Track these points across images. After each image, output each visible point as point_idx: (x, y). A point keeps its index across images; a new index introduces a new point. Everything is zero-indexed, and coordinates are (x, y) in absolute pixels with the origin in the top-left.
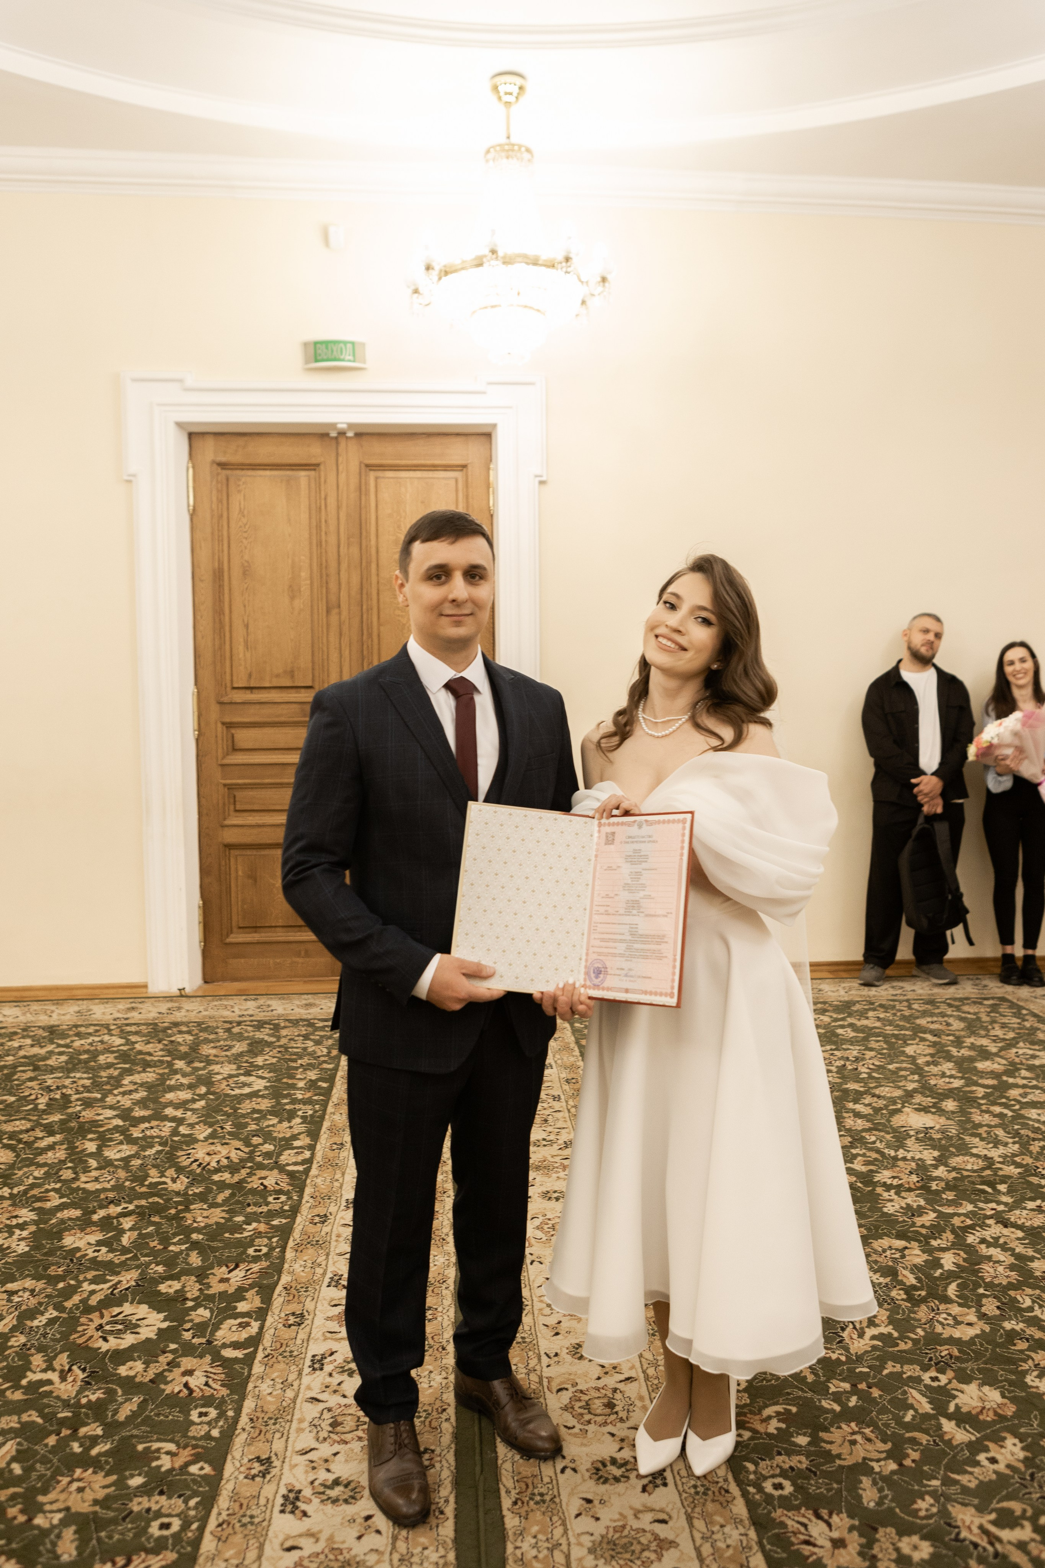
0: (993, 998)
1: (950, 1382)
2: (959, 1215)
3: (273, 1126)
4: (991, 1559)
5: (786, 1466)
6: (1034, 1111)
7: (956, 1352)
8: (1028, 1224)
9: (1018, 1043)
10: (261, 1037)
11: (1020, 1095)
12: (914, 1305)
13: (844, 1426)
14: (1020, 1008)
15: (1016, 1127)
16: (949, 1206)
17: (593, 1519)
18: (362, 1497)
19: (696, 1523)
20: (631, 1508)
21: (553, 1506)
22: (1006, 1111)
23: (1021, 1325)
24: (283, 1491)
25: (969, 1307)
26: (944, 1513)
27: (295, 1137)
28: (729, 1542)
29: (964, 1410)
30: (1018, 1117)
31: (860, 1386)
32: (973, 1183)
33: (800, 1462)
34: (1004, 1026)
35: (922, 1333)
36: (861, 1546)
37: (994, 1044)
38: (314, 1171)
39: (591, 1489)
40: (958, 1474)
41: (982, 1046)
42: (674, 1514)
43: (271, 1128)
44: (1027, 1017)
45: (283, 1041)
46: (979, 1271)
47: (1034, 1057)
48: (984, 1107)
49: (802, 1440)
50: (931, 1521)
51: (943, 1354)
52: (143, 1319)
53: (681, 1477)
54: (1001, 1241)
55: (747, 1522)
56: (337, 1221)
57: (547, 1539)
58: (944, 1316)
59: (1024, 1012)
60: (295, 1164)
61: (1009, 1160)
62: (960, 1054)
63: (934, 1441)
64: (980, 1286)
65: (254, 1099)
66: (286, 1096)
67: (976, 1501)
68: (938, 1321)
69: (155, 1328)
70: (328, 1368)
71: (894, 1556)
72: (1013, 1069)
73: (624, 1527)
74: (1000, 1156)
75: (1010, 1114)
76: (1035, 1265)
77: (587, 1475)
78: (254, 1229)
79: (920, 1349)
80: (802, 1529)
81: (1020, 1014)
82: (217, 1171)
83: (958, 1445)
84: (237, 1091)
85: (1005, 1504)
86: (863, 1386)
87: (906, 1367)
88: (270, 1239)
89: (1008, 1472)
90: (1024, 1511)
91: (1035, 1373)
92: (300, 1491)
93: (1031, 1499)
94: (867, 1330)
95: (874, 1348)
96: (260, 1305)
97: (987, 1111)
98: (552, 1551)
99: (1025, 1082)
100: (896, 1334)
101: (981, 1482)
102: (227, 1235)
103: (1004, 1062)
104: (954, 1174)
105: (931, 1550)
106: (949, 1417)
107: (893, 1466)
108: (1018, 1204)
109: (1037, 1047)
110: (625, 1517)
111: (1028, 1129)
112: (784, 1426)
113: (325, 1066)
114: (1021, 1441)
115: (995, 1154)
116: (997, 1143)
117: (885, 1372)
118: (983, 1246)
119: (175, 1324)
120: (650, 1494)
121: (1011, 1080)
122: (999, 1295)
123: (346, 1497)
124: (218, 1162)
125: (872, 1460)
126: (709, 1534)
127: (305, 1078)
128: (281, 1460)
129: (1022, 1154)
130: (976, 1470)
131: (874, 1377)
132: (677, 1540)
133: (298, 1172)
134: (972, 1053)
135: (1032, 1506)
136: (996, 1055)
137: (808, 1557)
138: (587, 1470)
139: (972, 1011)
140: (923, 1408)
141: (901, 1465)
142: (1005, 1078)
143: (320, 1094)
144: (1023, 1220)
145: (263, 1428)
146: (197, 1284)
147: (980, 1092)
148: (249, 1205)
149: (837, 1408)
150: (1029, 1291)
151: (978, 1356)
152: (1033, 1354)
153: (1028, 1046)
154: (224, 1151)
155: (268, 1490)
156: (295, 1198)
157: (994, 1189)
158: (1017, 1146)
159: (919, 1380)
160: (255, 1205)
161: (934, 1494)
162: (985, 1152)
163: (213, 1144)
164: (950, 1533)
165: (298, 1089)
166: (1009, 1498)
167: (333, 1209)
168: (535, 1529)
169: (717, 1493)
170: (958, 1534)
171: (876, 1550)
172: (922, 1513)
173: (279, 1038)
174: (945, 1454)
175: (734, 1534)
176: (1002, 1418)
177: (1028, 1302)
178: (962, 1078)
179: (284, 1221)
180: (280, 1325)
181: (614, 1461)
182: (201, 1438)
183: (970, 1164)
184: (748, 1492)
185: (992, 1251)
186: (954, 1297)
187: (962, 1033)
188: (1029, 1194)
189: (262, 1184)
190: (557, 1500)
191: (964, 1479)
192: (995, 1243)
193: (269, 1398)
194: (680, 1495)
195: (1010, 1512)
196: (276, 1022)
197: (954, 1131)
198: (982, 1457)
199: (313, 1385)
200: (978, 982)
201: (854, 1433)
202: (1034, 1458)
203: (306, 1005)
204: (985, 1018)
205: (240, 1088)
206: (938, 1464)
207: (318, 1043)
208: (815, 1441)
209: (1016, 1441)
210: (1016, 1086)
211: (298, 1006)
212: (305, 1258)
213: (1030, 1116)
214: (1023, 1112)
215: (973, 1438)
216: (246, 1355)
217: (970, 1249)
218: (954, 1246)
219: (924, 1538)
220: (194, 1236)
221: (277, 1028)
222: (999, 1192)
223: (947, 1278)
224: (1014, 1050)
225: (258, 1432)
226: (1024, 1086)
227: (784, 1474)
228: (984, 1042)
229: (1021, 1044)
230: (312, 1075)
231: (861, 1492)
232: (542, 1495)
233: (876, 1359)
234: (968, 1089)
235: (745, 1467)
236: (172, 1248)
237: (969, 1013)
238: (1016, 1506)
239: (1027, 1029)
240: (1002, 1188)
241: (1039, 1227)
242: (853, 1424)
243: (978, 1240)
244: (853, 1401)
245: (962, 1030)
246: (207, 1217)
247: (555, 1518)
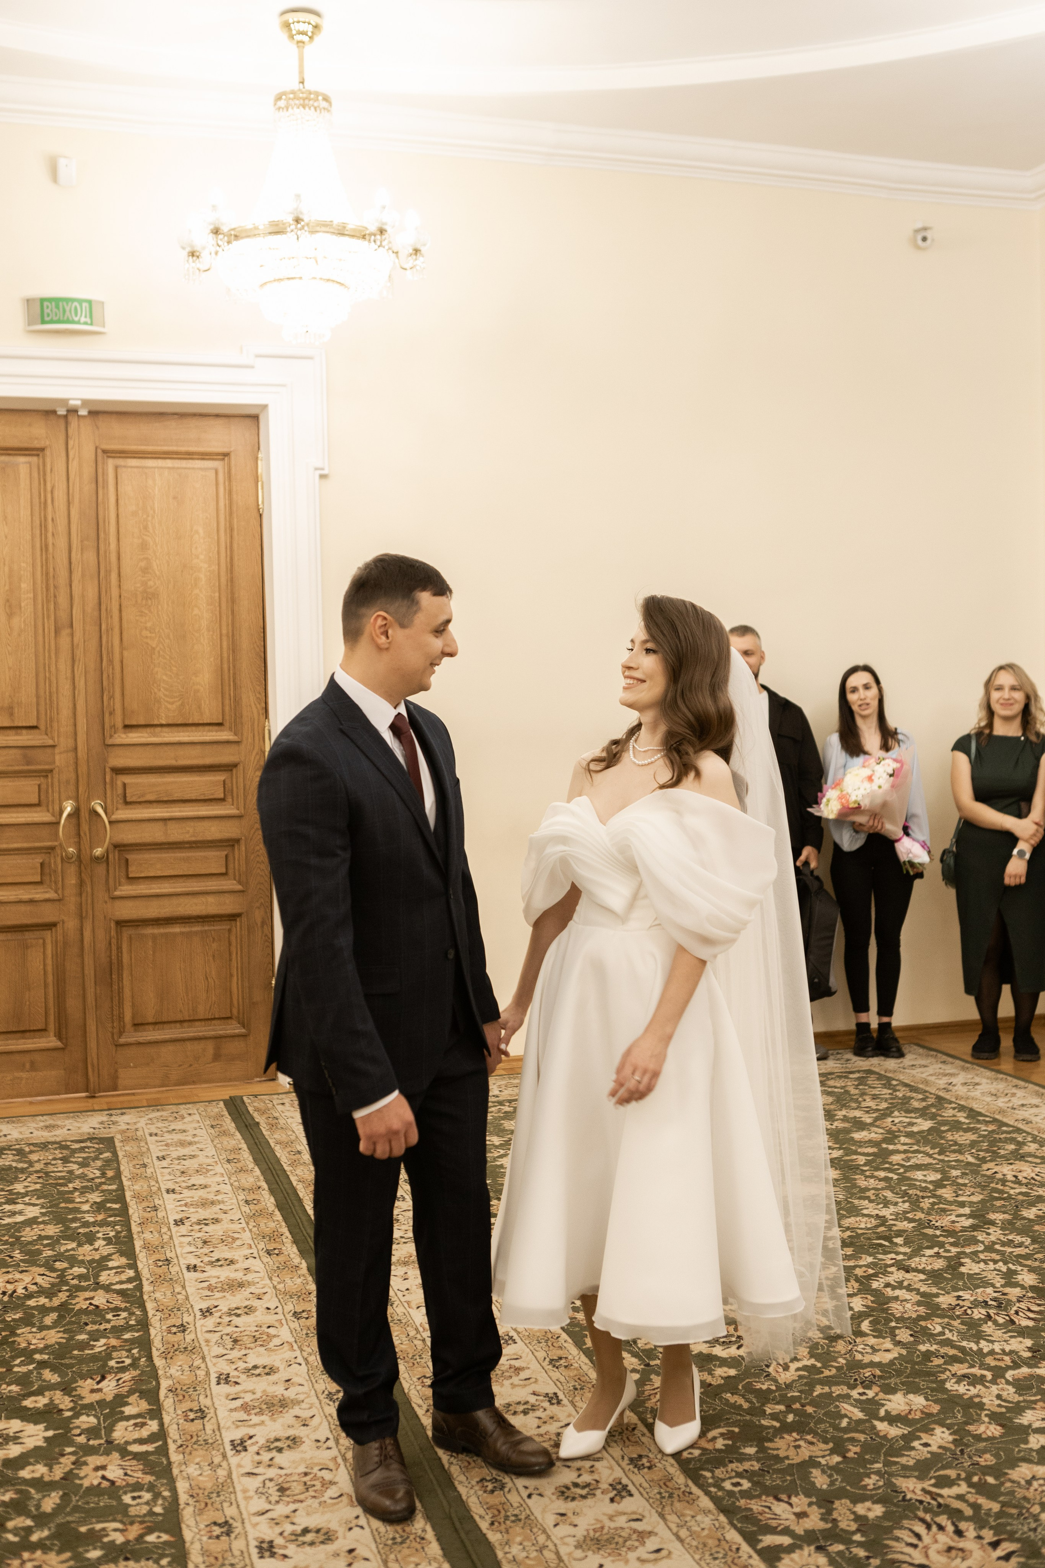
0: (859, 1072)
1: (877, 1394)
2: (860, 1267)
3: (73, 1249)
4: (935, 1509)
5: (740, 1470)
6: (918, 1173)
7: (878, 1373)
8: (929, 1268)
9: (892, 1112)
10: (7, 1163)
11: (903, 1160)
12: (831, 1341)
13: (786, 1436)
14: (889, 1079)
15: (903, 1188)
16: (849, 1260)
17: (572, 1527)
18: (337, 1538)
19: (668, 1517)
20: (604, 1514)
21: (530, 1522)
22: (890, 1175)
23: (935, 1347)
24: (253, 1543)
25: (884, 1338)
26: (889, 1484)
27: (107, 1258)
28: (702, 1526)
29: (894, 1413)
30: (903, 1179)
31: (794, 1407)
32: (869, 1239)
33: (752, 1466)
34: (875, 1097)
35: (844, 1362)
36: (822, 1514)
37: (867, 1115)
38: (147, 1287)
39: (561, 1506)
40: (897, 1457)
41: (855, 1117)
42: (646, 1514)
43: (72, 1252)
44: (898, 1088)
45: (38, 1167)
46: (888, 1309)
47: (911, 1124)
48: (868, 1173)
49: (751, 1450)
50: (880, 1491)
51: (866, 1375)
52: (21, 1431)
53: (644, 1489)
54: (905, 1284)
55: (715, 1512)
56: (198, 1330)
57: (533, 1544)
58: (862, 1346)
59: (894, 1083)
60: (121, 1282)
61: (902, 1216)
62: (833, 1127)
63: (871, 1438)
64: (892, 1321)
65: (35, 1226)
66: (74, 1220)
67: (916, 1474)
68: (856, 1351)
69: (40, 1437)
70: (252, 1449)
71: (852, 1517)
72: (891, 1136)
73: (602, 1528)
74: (891, 1214)
75: (895, 1177)
76: (941, 1299)
77: (554, 1497)
78: (105, 1345)
79: (844, 1373)
80: (767, 1510)
81: (890, 1085)
82: (30, 1296)
83: (892, 1439)
84: (7, 1221)
85: (942, 1473)
86: (797, 1406)
87: (834, 1389)
88: (129, 1351)
89: (940, 1451)
90: (959, 1475)
91: (954, 1380)
92: (272, 1542)
93: (963, 1467)
94: (790, 1364)
95: (800, 1377)
96: (148, 1407)
97: (872, 1177)
98: (541, 1552)
99: (905, 1147)
100: (819, 1365)
101: (918, 1461)
102: (76, 1352)
103: (881, 1131)
104: (848, 1233)
105: (883, 1509)
106: (882, 1420)
107: (837, 1459)
108: (917, 1252)
109: (913, 1115)
110: (601, 1521)
111: (916, 1189)
112: (730, 1442)
113: (105, 1187)
114: (948, 1429)
115: (886, 1212)
116: (886, 1203)
117: (815, 1394)
118: (889, 1289)
119: (60, 1431)
120: (619, 1503)
121: (891, 1147)
122: (911, 1326)
123: (320, 1540)
124: (26, 1288)
125: (818, 1457)
126: (683, 1523)
127: (87, 1201)
128: (240, 1521)
129: (913, 1210)
130: (913, 1453)
131: (806, 1398)
132: (655, 1530)
133: (128, 1289)
134: (846, 1125)
135: (965, 1471)
136: (872, 1124)
137: (777, 1527)
138: (553, 1494)
139: (838, 1085)
140: (856, 1416)
141: (844, 1457)
142: (884, 1146)
143: (116, 1216)
144: (923, 1266)
145: (208, 1501)
146: (66, 1397)
147: (862, 1160)
148: (86, 1324)
149: (777, 1425)
150: (939, 1320)
151: (899, 1373)
152: (949, 1367)
153: (904, 1114)
154: (27, 1278)
155: (238, 1545)
156: (138, 1313)
157: (891, 1242)
158: (907, 1204)
159: (848, 1396)
160: (94, 1323)
161: (878, 1473)
162: (876, 1212)
163: (8, 1272)
164: (898, 1497)
165: (84, 1212)
166: (944, 1467)
167: (187, 1318)
168: (518, 1539)
169: (681, 1495)
170: (904, 1497)
171: (835, 1515)
172: (871, 1487)
173: (31, 1164)
174: (882, 1445)
175: (706, 1521)
176: (929, 1415)
177: (939, 1329)
178: (840, 1149)
179: (136, 1335)
180: (181, 1421)
181: (576, 1485)
182: (145, 1515)
183: (863, 1223)
184: (711, 1492)
185: (897, 1292)
186: (868, 1332)
187: (832, 1107)
188: (926, 1244)
189: (91, 1304)
190: (532, 1517)
191: (903, 1460)
192: (900, 1285)
193: (201, 1478)
194: (648, 1501)
195: (947, 1477)
196: (17, 1147)
197: (841, 1196)
198: (916, 1444)
199: (243, 1463)
200: (839, 1056)
201: (796, 1440)
202: (961, 1439)
203: (47, 1127)
204: (853, 1091)
205: (9, 1216)
206: (878, 1453)
207: (84, 1164)
208: (762, 1449)
209: (945, 1429)
210: (898, 1152)
211: (37, 1129)
212: (179, 1363)
213: (916, 1177)
214: (908, 1174)
215: (906, 1432)
216: (156, 1448)
217: (876, 1293)
218: (860, 1291)
219: (874, 1503)
220: (37, 1357)
221: (20, 1152)
222: (896, 1244)
223: (860, 1317)
224: (890, 1119)
225: (203, 1505)
226: (905, 1152)
227: (739, 1475)
228: (857, 1113)
229: (896, 1113)
230: (96, 1197)
231: (813, 1479)
232: (516, 1516)
233: (806, 1384)
234: (848, 1158)
235: (702, 1475)
236: (16, 1369)
237: (835, 1087)
238: (952, 1473)
239: (900, 1099)
240: (899, 1240)
241: (939, 1270)
242: (794, 1434)
243: (883, 1285)
244: (790, 1418)
245: (832, 1103)
246: (43, 1339)
247: (535, 1530)
